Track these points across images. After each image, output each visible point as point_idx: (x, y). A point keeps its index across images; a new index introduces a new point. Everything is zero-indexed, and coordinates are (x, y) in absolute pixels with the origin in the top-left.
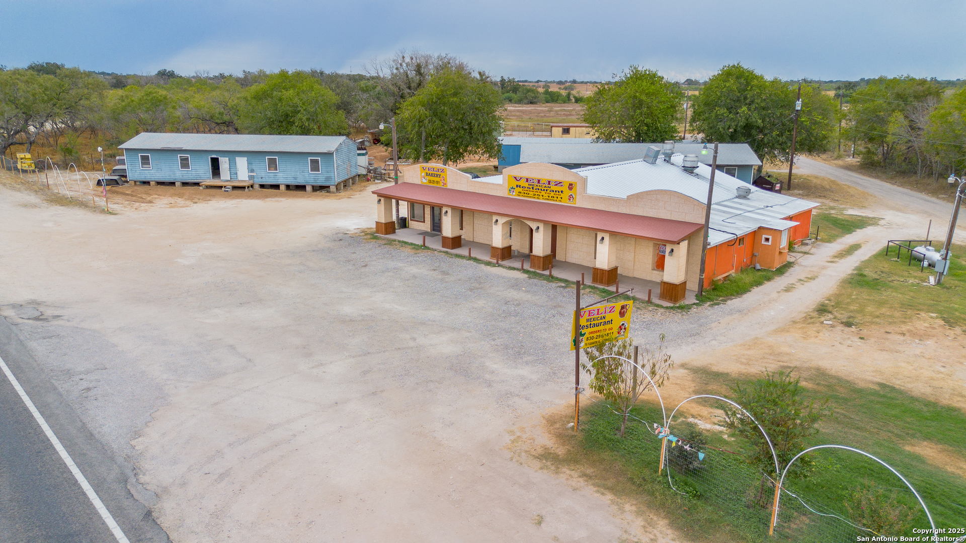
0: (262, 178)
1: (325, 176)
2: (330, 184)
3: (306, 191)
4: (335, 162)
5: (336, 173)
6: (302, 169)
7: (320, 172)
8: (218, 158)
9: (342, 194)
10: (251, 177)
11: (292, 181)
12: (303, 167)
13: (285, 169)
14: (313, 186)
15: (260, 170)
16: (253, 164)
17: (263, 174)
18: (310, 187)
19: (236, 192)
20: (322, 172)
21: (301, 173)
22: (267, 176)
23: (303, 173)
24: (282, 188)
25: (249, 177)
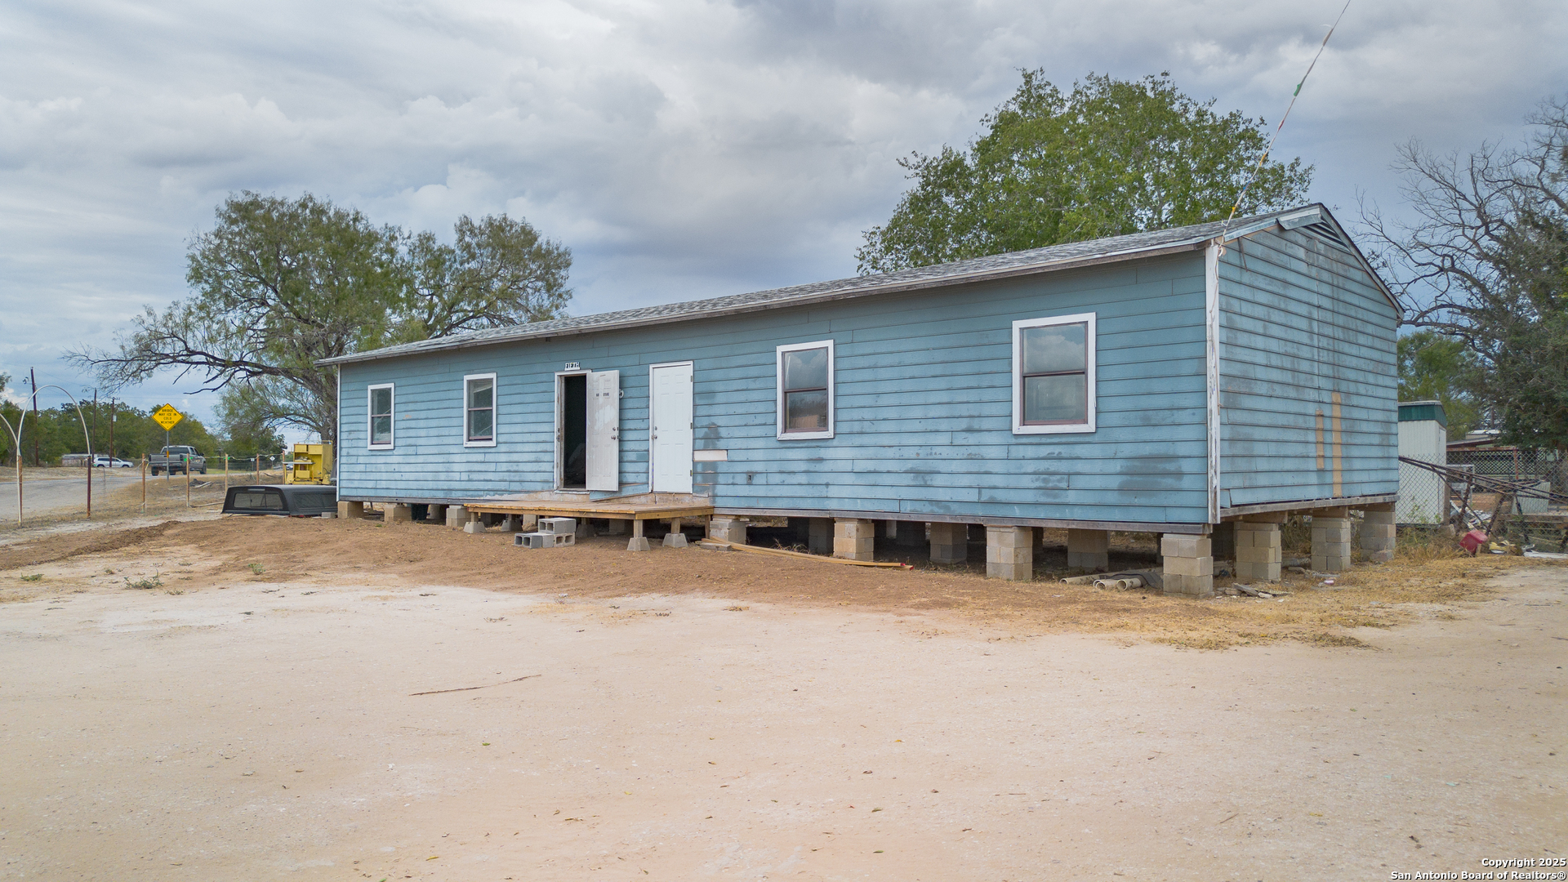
0: (750, 476)
1: (1128, 450)
2: (1159, 516)
3: (983, 572)
4: (1214, 332)
5: (1215, 429)
6: (964, 410)
7: (1090, 427)
8: (584, 377)
9: (1266, 607)
10: (704, 475)
11: (905, 493)
12: (973, 395)
13: (867, 414)
14: (1038, 532)
15: (743, 432)
16: (720, 398)
17: (758, 455)
18: (1011, 536)
19: (596, 553)
20: (1109, 419)
21: (960, 439)
22: (775, 467)
23: (972, 439)
24: (847, 539)
25: (694, 473)
